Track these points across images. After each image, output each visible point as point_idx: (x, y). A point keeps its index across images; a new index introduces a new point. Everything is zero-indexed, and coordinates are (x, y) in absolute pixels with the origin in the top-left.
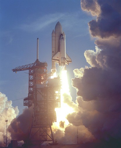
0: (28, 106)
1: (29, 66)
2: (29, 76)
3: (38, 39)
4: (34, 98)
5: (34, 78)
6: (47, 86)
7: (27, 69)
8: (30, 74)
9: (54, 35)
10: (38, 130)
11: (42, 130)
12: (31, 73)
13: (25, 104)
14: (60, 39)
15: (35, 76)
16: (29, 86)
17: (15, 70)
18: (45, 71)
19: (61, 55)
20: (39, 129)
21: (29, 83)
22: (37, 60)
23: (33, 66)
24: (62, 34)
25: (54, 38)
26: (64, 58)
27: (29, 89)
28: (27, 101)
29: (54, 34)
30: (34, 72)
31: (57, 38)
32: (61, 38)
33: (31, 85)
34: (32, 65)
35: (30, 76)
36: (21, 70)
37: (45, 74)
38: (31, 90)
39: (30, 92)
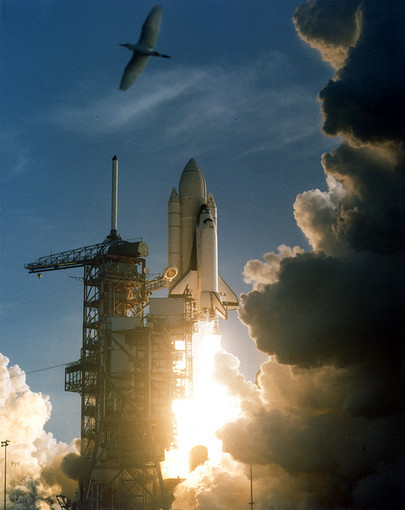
0: (80, 392)
1: (83, 254)
2: (85, 288)
3: (115, 158)
4: (102, 364)
5: (102, 296)
6: (145, 322)
7: (77, 263)
8: (86, 283)
9: (176, 206)
10: (116, 477)
11: (129, 477)
12: (91, 277)
13: (71, 387)
14: (198, 222)
15: (106, 289)
16: (84, 323)
17: (36, 268)
18: (140, 271)
19: (201, 281)
20: (118, 475)
21: (85, 311)
22: (113, 232)
23: (98, 254)
24: (204, 207)
25: (176, 217)
26: (213, 295)
27: (84, 332)
28: (78, 376)
29: (178, 204)
30: (102, 275)
31: (189, 219)
32: (202, 221)
33: (93, 321)
34: (95, 251)
35: (89, 287)
36: (56, 267)
37: (141, 281)
38: (92, 336)
39: (87, 345)
